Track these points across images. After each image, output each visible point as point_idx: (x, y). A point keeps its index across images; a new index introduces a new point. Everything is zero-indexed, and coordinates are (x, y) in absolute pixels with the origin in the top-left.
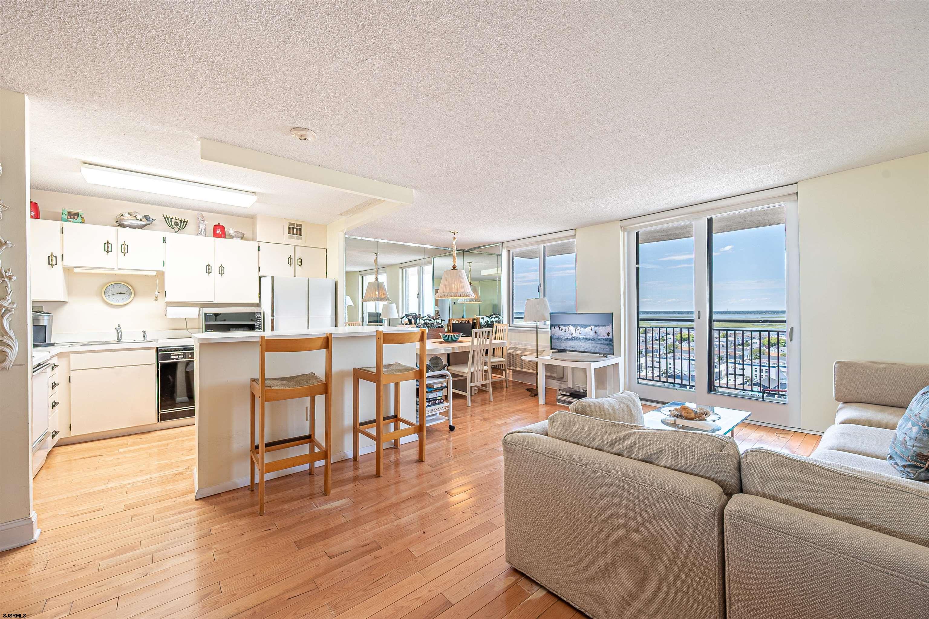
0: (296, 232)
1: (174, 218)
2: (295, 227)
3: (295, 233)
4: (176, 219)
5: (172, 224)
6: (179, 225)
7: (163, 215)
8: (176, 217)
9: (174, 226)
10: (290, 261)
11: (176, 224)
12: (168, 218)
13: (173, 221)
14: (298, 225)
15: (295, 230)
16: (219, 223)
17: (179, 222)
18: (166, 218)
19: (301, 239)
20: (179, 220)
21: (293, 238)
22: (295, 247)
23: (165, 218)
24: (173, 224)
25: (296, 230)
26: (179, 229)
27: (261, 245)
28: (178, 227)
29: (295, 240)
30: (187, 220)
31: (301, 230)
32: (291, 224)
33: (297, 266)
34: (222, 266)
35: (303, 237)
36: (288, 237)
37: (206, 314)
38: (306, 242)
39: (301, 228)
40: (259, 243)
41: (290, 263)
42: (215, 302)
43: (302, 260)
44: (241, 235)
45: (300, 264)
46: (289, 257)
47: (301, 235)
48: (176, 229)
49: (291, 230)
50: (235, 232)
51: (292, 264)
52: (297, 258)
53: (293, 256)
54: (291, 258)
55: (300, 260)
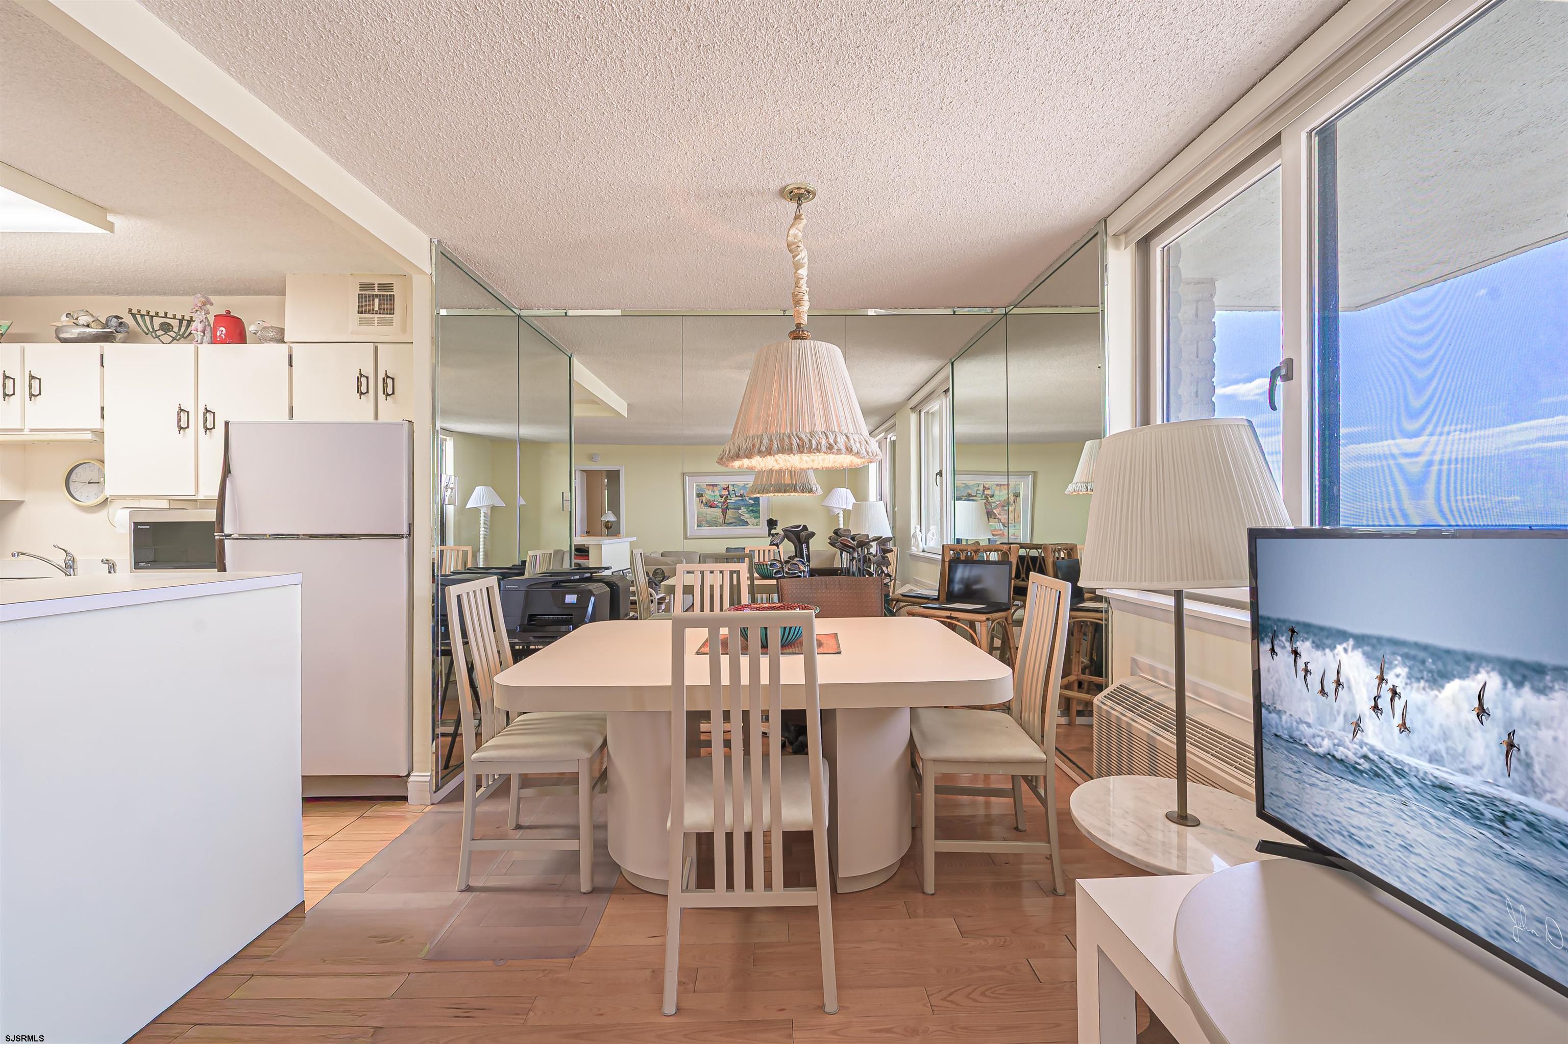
0: (380, 306)
1: (161, 315)
2: (376, 292)
3: (376, 308)
4: (165, 317)
5: (153, 328)
6: (176, 329)
7: (130, 310)
8: (166, 313)
9: (160, 333)
10: (361, 387)
11: (166, 327)
12: (142, 316)
13: (157, 322)
14: (383, 287)
15: (376, 300)
16: (229, 312)
17: (175, 323)
18: (138, 317)
19: (390, 323)
20: (174, 317)
21: (370, 323)
22: (376, 349)
23: (134, 315)
24: (157, 328)
25: (380, 302)
26: (174, 339)
27: (297, 350)
28: (171, 334)
29: (375, 331)
31: (392, 297)
32: (365, 286)
33: (381, 396)
34: (207, 411)
35: (397, 317)
36: (357, 321)
37: (136, 524)
38: (404, 330)
39: (392, 293)
40: (291, 345)
41: (364, 390)
42: (201, 496)
43: (393, 379)
44: (277, 334)
45: (390, 391)
46: (361, 375)
47: (390, 314)
48: (166, 338)
49: (366, 301)
50: (265, 328)
51: (367, 392)
52: (381, 375)
53: (369, 371)
54: (367, 378)
55: (389, 381)
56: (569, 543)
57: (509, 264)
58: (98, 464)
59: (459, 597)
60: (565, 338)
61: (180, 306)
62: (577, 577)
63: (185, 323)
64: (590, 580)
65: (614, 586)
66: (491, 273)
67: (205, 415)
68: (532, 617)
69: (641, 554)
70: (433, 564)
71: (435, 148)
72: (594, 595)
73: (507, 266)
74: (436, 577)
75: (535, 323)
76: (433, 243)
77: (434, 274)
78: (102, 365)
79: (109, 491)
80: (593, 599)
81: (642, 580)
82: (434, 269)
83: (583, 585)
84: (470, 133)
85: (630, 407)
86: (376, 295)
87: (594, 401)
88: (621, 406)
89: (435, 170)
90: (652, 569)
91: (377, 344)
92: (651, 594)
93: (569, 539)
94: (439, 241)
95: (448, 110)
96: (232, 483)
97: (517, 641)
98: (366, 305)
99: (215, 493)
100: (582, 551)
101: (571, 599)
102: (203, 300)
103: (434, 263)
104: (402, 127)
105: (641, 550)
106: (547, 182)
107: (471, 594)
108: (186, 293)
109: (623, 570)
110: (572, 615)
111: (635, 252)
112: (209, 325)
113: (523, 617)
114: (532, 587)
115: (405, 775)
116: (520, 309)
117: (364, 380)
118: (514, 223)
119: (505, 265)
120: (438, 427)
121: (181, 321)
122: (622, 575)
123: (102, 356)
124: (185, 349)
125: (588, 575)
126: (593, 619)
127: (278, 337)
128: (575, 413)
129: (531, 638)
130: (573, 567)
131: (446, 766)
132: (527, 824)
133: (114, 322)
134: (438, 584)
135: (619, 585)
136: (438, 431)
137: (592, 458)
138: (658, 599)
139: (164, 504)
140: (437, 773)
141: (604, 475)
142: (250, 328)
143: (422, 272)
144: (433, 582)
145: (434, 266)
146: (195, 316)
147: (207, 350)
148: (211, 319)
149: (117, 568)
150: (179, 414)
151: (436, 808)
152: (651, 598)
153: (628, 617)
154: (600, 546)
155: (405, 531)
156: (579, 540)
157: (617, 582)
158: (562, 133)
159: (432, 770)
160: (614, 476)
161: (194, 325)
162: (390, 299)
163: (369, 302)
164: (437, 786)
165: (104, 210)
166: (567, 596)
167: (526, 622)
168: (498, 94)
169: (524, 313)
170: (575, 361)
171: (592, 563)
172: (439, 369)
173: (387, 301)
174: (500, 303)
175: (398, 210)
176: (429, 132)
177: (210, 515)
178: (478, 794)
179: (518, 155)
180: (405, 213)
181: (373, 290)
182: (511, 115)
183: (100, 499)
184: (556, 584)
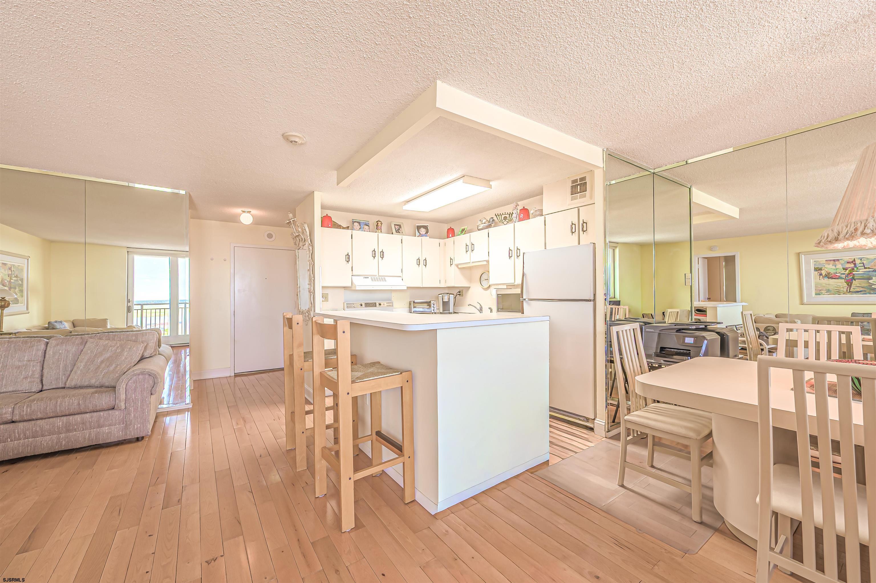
0: (580, 189)
1: (504, 214)
3: (579, 191)
4: (505, 214)
6: (508, 219)
7: (496, 214)
9: (504, 221)
10: (573, 229)
11: (505, 218)
12: (499, 215)
13: (503, 216)
14: (582, 179)
15: (578, 187)
17: (508, 216)
19: (585, 196)
20: (508, 214)
21: (575, 199)
22: (579, 210)
23: (496, 216)
24: (503, 219)
25: (580, 187)
26: (508, 222)
27: (547, 217)
29: (579, 202)
30: (512, 212)
32: (573, 182)
33: (581, 232)
34: (518, 249)
35: (587, 193)
36: (570, 198)
37: (498, 295)
38: (591, 197)
39: (585, 181)
40: (545, 216)
41: (574, 231)
42: (516, 284)
43: (586, 223)
44: (540, 212)
45: (585, 229)
46: (572, 224)
47: (585, 191)
48: (505, 223)
49: (574, 189)
50: (536, 211)
51: (575, 231)
52: (581, 222)
53: (576, 221)
54: (575, 225)
55: (585, 224)
56: (690, 306)
57: (646, 147)
58: (487, 273)
59: (617, 332)
60: (686, 178)
61: (509, 209)
62: (694, 327)
63: (511, 215)
64: (705, 329)
65: (724, 335)
66: (636, 155)
67: (517, 251)
68: (662, 349)
69: (751, 314)
70: (606, 315)
71: (603, 106)
72: (707, 340)
73: (645, 148)
74: (607, 322)
75: (665, 174)
76: (604, 151)
77: (605, 167)
78: (489, 237)
79: (491, 282)
80: (706, 342)
81: (752, 333)
82: (605, 164)
83: (698, 333)
84: (621, 91)
85: (741, 211)
86: (579, 184)
87: (709, 212)
88: (733, 211)
89: (604, 116)
90: (762, 326)
91: (579, 208)
92: (760, 344)
93: (690, 303)
94: (607, 149)
95: (609, 85)
96: (525, 277)
97: (653, 361)
98: (574, 191)
99: (520, 282)
100: (701, 311)
101: (689, 340)
102: (516, 204)
103: (604, 161)
104: (588, 104)
105: (752, 311)
106: (667, 94)
107: (624, 332)
108: (511, 203)
109: (736, 326)
110: (690, 350)
111: (736, 108)
112: (518, 214)
113: (657, 348)
114: (664, 331)
115: (593, 418)
116: (654, 169)
117: (574, 226)
118: (648, 124)
119: (644, 148)
120: (607, 241)
121: (509, 214)
122: (733, 329)
123: (488, 233)
124: (511, 226)
125: (704, 326)
126: (706, 354)
127: (541, 213)
128: (694, 222)
129: (662, 361)
130: (693, 321)
131: (614, 422)
132: (659, 467)
133: (491, 220)
134: (608, 325)
135: (729, 334)
136: (607, 244)
137: (711, 249)
138: (769, 349)
139: (505, 287)
140: (608, 423)
141: (722, 260)
142: (531, 212)
143: (599, 167)
144: (606, 324)
145: (604, 162)
146: (513, 211)
147: (518, 224)
148: (519, 211)
149: (493, 311)
150: (509, 251)
151: (608, 440)
152: (762, 347)
153: (737, 358)
154: (716, 308)
155: (592, 298)
156: (697, 304)
157: (726, 333)
158: (675, 64)
159: (606, 420)
160: (730, 260)
161: (513, 215)
162: (585, 184)
163: (576, 189)
164: (608, 429)
165: (489, 181)
166: (686, 339)
167: (659, 351)
168: (635, 64)
169: (656, 171)
170: (694, 190)
171: (709, 318)
172: (607, 213)
173: (583, 186)
174: (642, 169)
175: (588, 142)
176: (600, 100)
177: (518, 291)
178: (628, 438)
179: (648, 89)
180: (590, 142)
181: (577, 182)
182: (642, 71)
183: (488, 285)
184: (679, 331)
